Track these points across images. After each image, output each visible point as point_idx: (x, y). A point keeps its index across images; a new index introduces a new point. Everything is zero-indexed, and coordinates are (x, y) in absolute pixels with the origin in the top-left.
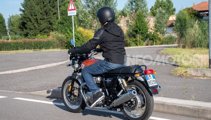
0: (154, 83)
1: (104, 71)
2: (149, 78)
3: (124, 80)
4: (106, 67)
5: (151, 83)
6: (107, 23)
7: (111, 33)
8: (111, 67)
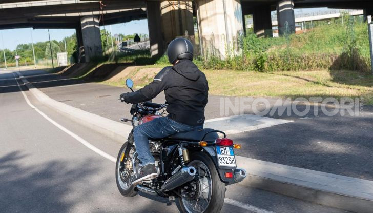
0: (229, 162)
1: (163, 132)
2: (223, 152)
3: (185, 151)
4: (167, 127)
5: (224, 161)
6: (178, 61)
7: (180, 73)
8: (174, 127)
